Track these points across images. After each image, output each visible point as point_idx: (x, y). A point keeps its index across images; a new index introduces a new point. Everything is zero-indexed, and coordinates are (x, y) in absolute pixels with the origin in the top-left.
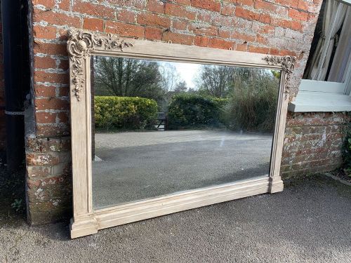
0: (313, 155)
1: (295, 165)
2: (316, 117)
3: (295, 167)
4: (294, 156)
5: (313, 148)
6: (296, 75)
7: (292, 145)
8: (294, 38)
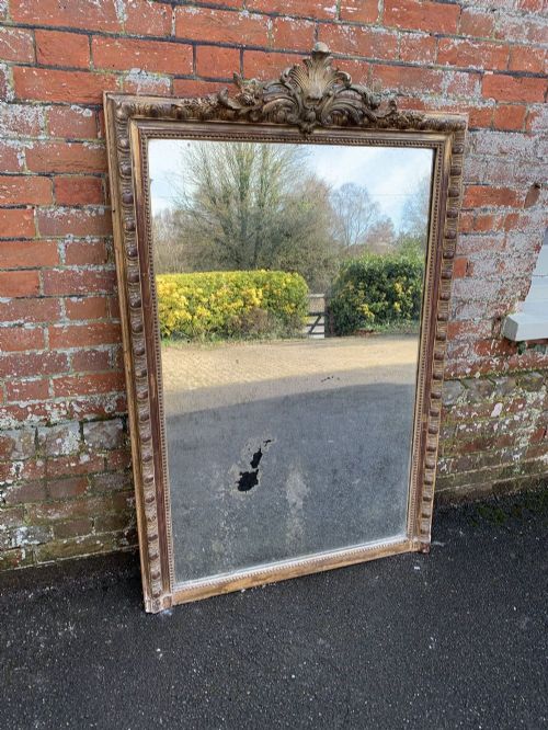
1: (533, 463)
4: (524, 442)
6: (519, 246)
7: (517, 418)
8: (504, 153)
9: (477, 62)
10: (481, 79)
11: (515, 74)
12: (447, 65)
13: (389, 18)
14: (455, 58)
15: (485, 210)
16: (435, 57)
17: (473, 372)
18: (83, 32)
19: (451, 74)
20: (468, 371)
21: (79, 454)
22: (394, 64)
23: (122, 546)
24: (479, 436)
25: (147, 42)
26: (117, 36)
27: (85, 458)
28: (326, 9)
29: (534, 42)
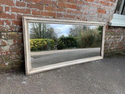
0: (117, 45)
2: (119, 29)
3: (110, 50)
5: (117, 42)
15: (109, 2)
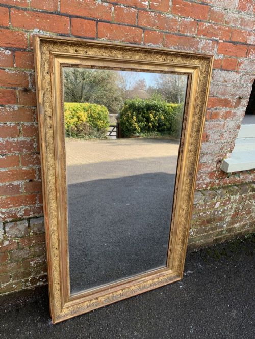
1: (232, 228)
3: (230, 230)
4: (228, 219)
6: (231, 127)
7: (226, 208)
8: (226, 81)
9: (216, 35)
10: (218, 44)
11: (234, 43)
12: (202, 36)
13: (175, 10)
14: (206, 33)
15: (216, 109)
16: (196, 32)
17: (206, 187)
18: (5, 6)
19: (204, 41)
20: (204, 186)
21: (2, 241)
22: (176, 34)
23: (28, 286)
24: (209, 217)
25: (43, 14)
26: (26, 10)
27: (6, 243)
28: (143, 3)
29: (243, 27)
